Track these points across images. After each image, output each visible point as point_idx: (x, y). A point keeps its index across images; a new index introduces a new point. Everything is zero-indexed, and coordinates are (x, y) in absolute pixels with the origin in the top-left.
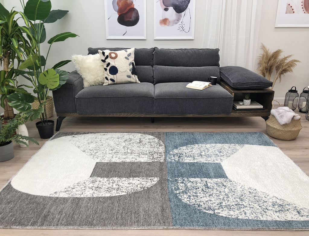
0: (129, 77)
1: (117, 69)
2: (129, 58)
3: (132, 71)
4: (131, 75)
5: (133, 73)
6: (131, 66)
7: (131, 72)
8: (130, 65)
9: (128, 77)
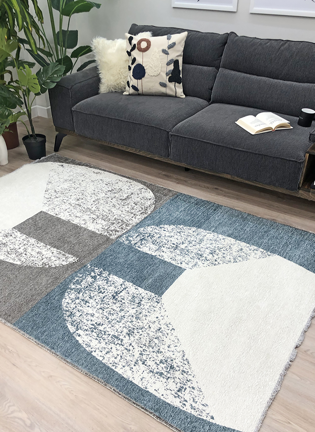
0: (163, 85)
1: (145, 70)
2: (170, 51)
3: (170, 75)
4: (168, 83)
5: (170, 80)
6: (172, 67)
7: (168, 77)
8: (168, 64)
9: (161, 85)
